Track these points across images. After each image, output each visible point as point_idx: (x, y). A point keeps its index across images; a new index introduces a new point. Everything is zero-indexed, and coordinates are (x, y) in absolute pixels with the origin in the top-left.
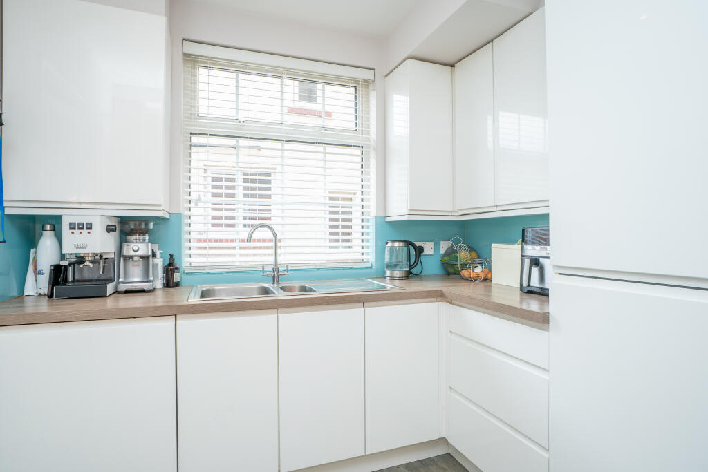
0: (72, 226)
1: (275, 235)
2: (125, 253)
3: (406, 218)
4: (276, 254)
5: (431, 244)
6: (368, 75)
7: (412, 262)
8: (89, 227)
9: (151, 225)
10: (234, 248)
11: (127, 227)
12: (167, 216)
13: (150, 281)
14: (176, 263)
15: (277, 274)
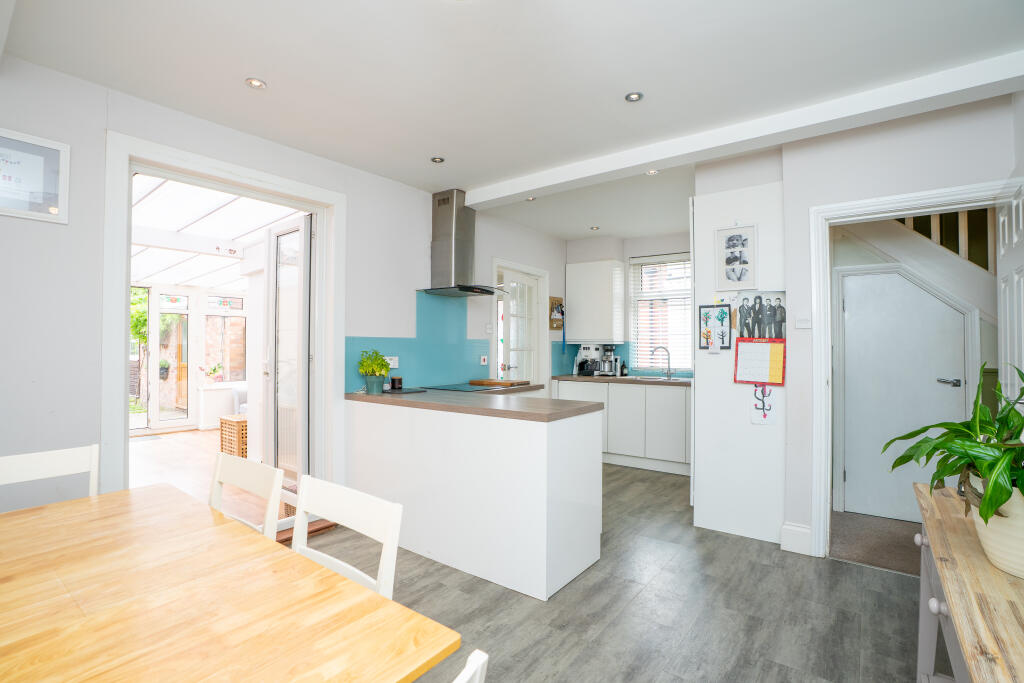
1: (668, 353)
12: (622, 343)
13: (612, 372)
14: (625, 365)
15: (669, 374)
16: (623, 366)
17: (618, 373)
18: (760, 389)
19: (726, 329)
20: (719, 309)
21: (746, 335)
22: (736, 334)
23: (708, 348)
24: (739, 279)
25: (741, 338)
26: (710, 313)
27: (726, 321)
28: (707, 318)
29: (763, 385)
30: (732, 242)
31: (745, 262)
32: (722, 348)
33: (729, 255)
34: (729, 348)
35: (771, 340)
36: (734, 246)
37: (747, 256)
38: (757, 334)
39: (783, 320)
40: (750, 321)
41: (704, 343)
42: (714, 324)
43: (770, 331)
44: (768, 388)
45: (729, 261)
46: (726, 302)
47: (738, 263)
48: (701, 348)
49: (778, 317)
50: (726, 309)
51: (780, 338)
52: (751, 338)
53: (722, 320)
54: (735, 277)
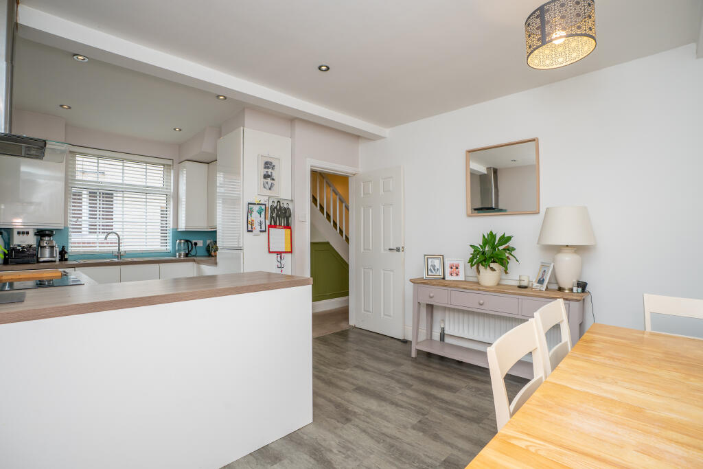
0: (19, 233)
1: (119, 238)
2: (42, 245)
3: (184, 230)
4: (119, 246)
5: (202, 241)
6: (170, 162)
7: (190, 249)
8: (27, 233)
9: (54, 233)
10: (96, 247)
11: (41, 233)
12: (63, 228)
13: (54, 257)
14: (66, 250)
15: (119, 255)
16: (63, 252)
17: (57, 259)
18: (279, 256)
19: (263, 220)
20: (258, 206)
21: (273, 224)
22: (268, 223)
23: (252, 231)
24: (270, 189)
25: (270, 226)
26: (254, 209)
27: (263, 214)
28: (252, 212)
29: (281, 253)
30: (268, 165)
31: (273, 180)
32: (261, 231)
33: (265, 173)
34: (265, 231)
35: (285, 227)
36: (268, 168)
37: (274, 176)
38: (278, 224)
39: (290, 216)
40: (274, 215)
41: (250, 229)
42: (255, 216)
43: (284, 222)
44: (283, 255)
45: (266, 176)
46: (262, 202)
47: (269, 179)
48: (249, 231)
49: (287, 214)
50: (263, 207)
51: (288, 227)
52: (275, 226)
53: (260, 213)
54: (267, 187)
